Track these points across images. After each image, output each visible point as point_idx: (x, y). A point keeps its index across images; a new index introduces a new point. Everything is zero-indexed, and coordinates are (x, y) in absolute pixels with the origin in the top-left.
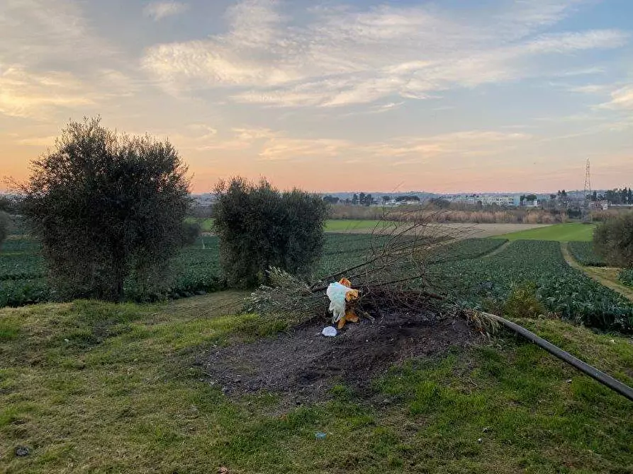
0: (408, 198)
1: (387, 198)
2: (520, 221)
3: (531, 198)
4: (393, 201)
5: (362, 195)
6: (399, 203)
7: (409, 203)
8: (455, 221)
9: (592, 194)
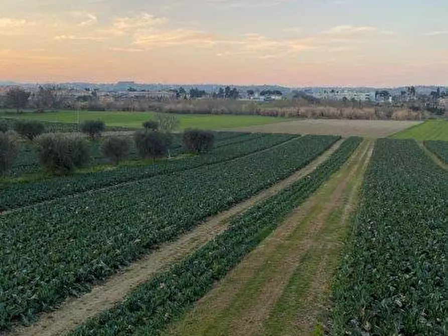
0: (270, 93)
1: (251, 93)
2: (389, 116)
3: (385, 93)
4: (256, 95)
5: (228, 88)
6: (262, 98)
7: (273, 97)
8: (329, 117)
9: (436, 91)
